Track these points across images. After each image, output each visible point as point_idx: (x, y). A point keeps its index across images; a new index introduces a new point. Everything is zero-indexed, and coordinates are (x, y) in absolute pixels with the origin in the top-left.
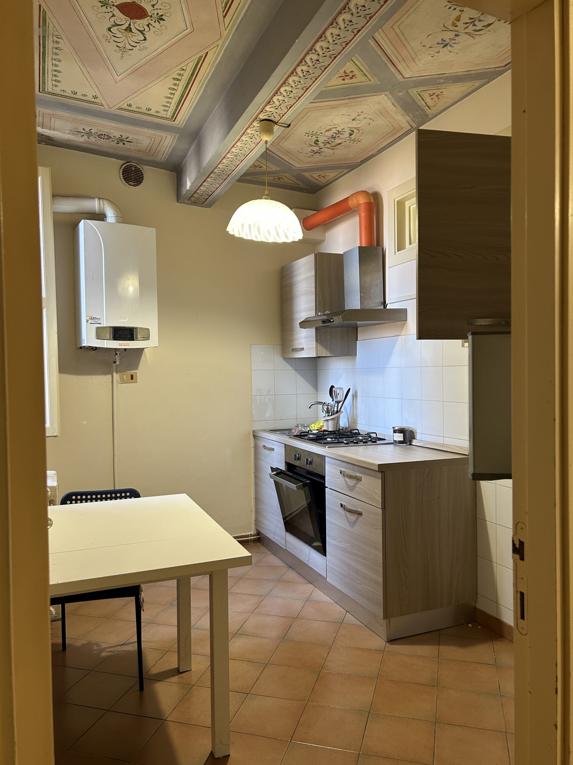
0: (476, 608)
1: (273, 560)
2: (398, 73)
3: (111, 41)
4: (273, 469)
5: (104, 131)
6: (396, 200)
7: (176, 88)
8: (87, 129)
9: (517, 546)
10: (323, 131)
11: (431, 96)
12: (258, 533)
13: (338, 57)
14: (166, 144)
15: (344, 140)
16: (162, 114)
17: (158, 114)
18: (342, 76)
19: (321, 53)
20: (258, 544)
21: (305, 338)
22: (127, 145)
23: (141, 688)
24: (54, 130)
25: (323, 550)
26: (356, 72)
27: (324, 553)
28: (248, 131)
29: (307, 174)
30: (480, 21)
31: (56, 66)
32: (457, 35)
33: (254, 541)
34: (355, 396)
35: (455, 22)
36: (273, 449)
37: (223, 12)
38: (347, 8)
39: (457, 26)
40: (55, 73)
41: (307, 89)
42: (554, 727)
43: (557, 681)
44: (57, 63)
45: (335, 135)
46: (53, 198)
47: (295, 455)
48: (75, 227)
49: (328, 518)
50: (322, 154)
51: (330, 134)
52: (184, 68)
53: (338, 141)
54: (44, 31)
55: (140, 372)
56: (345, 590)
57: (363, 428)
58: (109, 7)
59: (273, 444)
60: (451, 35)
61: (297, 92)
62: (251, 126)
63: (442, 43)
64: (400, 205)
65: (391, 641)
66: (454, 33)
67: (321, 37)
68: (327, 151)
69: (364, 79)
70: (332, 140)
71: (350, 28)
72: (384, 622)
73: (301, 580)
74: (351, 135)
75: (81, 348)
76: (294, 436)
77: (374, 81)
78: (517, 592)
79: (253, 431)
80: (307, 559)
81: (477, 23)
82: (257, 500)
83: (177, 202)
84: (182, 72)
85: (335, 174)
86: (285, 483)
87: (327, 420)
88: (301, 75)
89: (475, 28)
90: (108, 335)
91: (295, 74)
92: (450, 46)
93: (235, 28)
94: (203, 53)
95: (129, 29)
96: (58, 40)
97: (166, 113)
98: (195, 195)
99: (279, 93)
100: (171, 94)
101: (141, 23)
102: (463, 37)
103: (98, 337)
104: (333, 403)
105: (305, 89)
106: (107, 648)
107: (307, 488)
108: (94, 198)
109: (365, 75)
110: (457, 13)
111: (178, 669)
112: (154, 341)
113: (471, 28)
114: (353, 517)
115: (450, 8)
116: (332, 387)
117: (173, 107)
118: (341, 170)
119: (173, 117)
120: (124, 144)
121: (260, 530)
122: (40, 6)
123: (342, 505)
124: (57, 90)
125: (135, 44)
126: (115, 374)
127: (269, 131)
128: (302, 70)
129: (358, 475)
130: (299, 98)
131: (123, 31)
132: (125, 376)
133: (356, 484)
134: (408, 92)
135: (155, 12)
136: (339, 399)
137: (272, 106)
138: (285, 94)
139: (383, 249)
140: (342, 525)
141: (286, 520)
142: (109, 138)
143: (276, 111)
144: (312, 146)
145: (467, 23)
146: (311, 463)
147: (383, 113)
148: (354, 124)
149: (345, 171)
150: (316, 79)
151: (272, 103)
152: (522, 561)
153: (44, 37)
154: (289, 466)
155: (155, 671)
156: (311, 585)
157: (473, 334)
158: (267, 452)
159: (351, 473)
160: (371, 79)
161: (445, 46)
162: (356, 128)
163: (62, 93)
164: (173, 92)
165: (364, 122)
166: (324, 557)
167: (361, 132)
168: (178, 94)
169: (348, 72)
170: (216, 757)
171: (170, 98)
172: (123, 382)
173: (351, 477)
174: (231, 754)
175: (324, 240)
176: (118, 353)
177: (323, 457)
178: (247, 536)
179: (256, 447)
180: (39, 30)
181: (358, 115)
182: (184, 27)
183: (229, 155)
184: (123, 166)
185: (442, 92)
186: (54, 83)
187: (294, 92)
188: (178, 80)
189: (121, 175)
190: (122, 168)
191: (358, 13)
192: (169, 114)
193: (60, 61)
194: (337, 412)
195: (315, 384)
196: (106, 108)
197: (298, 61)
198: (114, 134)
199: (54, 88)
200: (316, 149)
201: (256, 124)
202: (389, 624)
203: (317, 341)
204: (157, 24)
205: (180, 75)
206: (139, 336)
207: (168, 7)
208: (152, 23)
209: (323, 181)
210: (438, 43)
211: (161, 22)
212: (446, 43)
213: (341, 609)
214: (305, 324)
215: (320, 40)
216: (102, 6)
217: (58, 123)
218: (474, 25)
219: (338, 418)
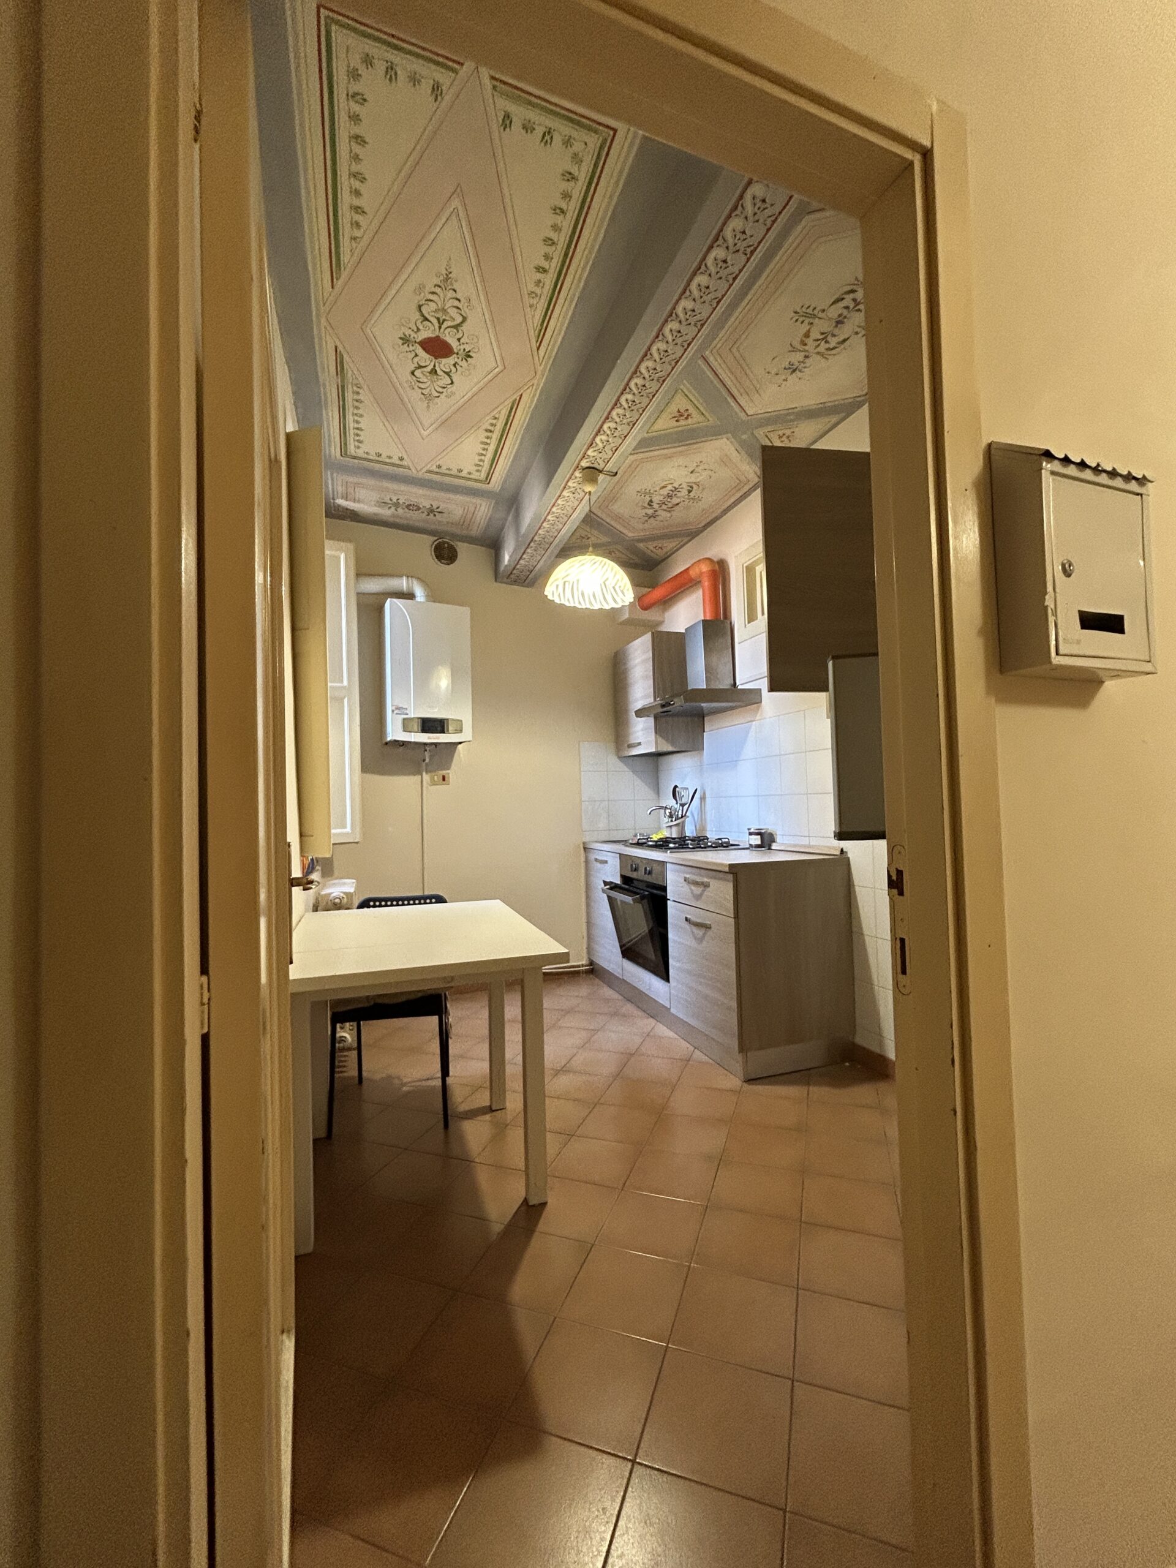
0: (854, 1044)
1: (607, 992)
2: (740, 409)
3: (416, 387)
4: (606, 883)
5: (414, 500)
6: (745, 565)
7: (488, 441)
8: (395, 500)
9: (894, 878)
10: (657, 488)
11: (780, 437)
12: (591, 963)
13: (667, 380)
14: (480, 514)
15: (683, 499)
16: (475, 475)
17: (471, 476)
18: (675, 417)
19: (647, 376)
20: (591, 976)
21: (642, 730)
22: (438, 516)
23: (446, 1126)
24: (359, 501)
25: (665, 976)
26: (692, 410)
27: (666, 978)
28: (570, 484)
29: (641, 545)
30: (834, 335)
31: (358, 422)
32: (806, 357)
33: (587, 972)
34: (703, 799)
35: (804, 339)
36: (606, 862)
37: (537, 342)
38: (674, 315)
39: (805, 345)
40: (356, 431)
41: (634, 425)
42: (952, 1112)
43: (953, 1048)
44: (359, 419)
45: (671, 492)
46: (357, 579)
47: (632, 865)
48: (380, 610)
49: (672, 935)
50: (657, 518)
51: (665, 492)
52: (497, 416)
53: (675, 500)
54: (343, 381)
55: (453, 773)
56: (693, 1022)
57: (712, 836)
58: (410, 345)
59: (607, 856)
60: (800, 356)
61: (623, 429)
62: (573, 477)
63: (790, 368)
64: (750, 570)
65: (749, 1080)
66: (803, 354)
67: (646, 355)
68: (663, 515)
69: (701, 418)
70: (669, 500)
71: (679, 341)
72: (739, 1057)
73: (641, 1013)
74: (690, 492)
75: (386, 744)
76: (631, 844)
77: (712, 420)
78: (896, 939)
79: (584, 843)
80: (648, 987)
81: (829, 338)
82: (589, 924)
83: (496, 581)
84: (494, 422)
85: (674, 544)
86: (620, 897)
87: (671, 826)
88: (626, 406)
89: (827, 346)
90: (416, 726)
91: (618, 405)
92: (800, 371)
93: (551, 362)
94: (517, 396)
95: (434, 372)
96: (358, 390)
97: (478, 474)
98: (515, 572)
99: (602, 432)
100: (484, 449)
101: (446, 363)
102: (815, 359)
103: (406, 729)
104: (678, 806)
105: (631, 424)
106: (409, 1082)
107: (645, 901)
108: (402, 576)
109: (703, 414)
110: (805, 328)
111: (490, 1107)
112: (467, 735)
113: (823, 346)
114: (699, 932)
115: (797, 320)
116: (676, 787)
117: (486, 465)
118: (680, 539)
119: (487, 478)
120: (435, 515)
121: (594, 960)
122: (336, 348)
123: (686, 919)
124: (360, 453)
125: (441, 390)
126: (424, 773)
127: (593, 480)
128: (627, 400)
129: (706, 880)
130: (625, 437)
131: (428, 374)
132: (436, 777)
133: (703, 891)
134: (753, 434)
135: (462, 347)
136: (684, 801)
137: (595, 449)
138: (608, 432)
139: (731, 623)
140: (688, 943)
141: (623, 948)
142: (419, 508)
143: (600, 455)
144: (645, 508)
145: (818, 340)
146: (650, 873)
147: (725, 461)
148: (693, 479)
149: (686, 540)
150: (643, 411)
151: (594, 445)
152: (901, 897)
153: (343, 387)
154: (625, 879)
155: (463, 1108)
156: (651, 1020)
157: (833, 658)
158: (599, 865)
159: (698, 879)
160: (710, 419)
161: (794, 371)
162: (695, 483)
163: (366, 456)
164: (486, 447)
165: (705, 474)
166: (667, 983)
167: (701, 488)
168: (492, 448)
169: (682, 411)
170: (530, 1204)
171: (482, 455)
172: (434, 783)
173: (696, 883)
174: (550, 1201)
175: (663, 622)
176: (428, 749)
177: (663, 864)
178: (579, 966)
179: (587, 862)
180: (338, 378)
181: (697, 466)
182: (494, 364)
183: (549, 517)
184: (435, 543)
185: (793, 432)
186: (357, 444)
187: (619, 429)
188: (490, 431)
189: (433, 553)
190: (434, 546)
191: (687, 320)
192: (483, 475)
193: (361, 416)
194: (682, 817)
195: (657, 788)
196: (413, 472)
197: (622, 387)
198: (424, 504)
199: (357, 450)
200: (650, 512)
201: (578, 474)
202: (746, 1063)
203: (656, 732)
204: (464, 363)
205: (492, 425)
206: (450, 728)
207: (476, 340)
208: (459, 361)
209: (661, 553)
210: (785, 369)
211: (469, 359)
212: (795, 367)
213: (688, 1045)
214: (640, 713)
215: (645, 359)
216: (403, 344)
217: (361, 493)
218: (827, 342)
219: (684, 823)
